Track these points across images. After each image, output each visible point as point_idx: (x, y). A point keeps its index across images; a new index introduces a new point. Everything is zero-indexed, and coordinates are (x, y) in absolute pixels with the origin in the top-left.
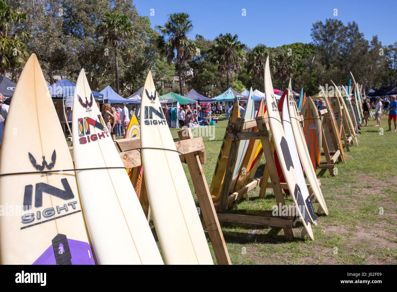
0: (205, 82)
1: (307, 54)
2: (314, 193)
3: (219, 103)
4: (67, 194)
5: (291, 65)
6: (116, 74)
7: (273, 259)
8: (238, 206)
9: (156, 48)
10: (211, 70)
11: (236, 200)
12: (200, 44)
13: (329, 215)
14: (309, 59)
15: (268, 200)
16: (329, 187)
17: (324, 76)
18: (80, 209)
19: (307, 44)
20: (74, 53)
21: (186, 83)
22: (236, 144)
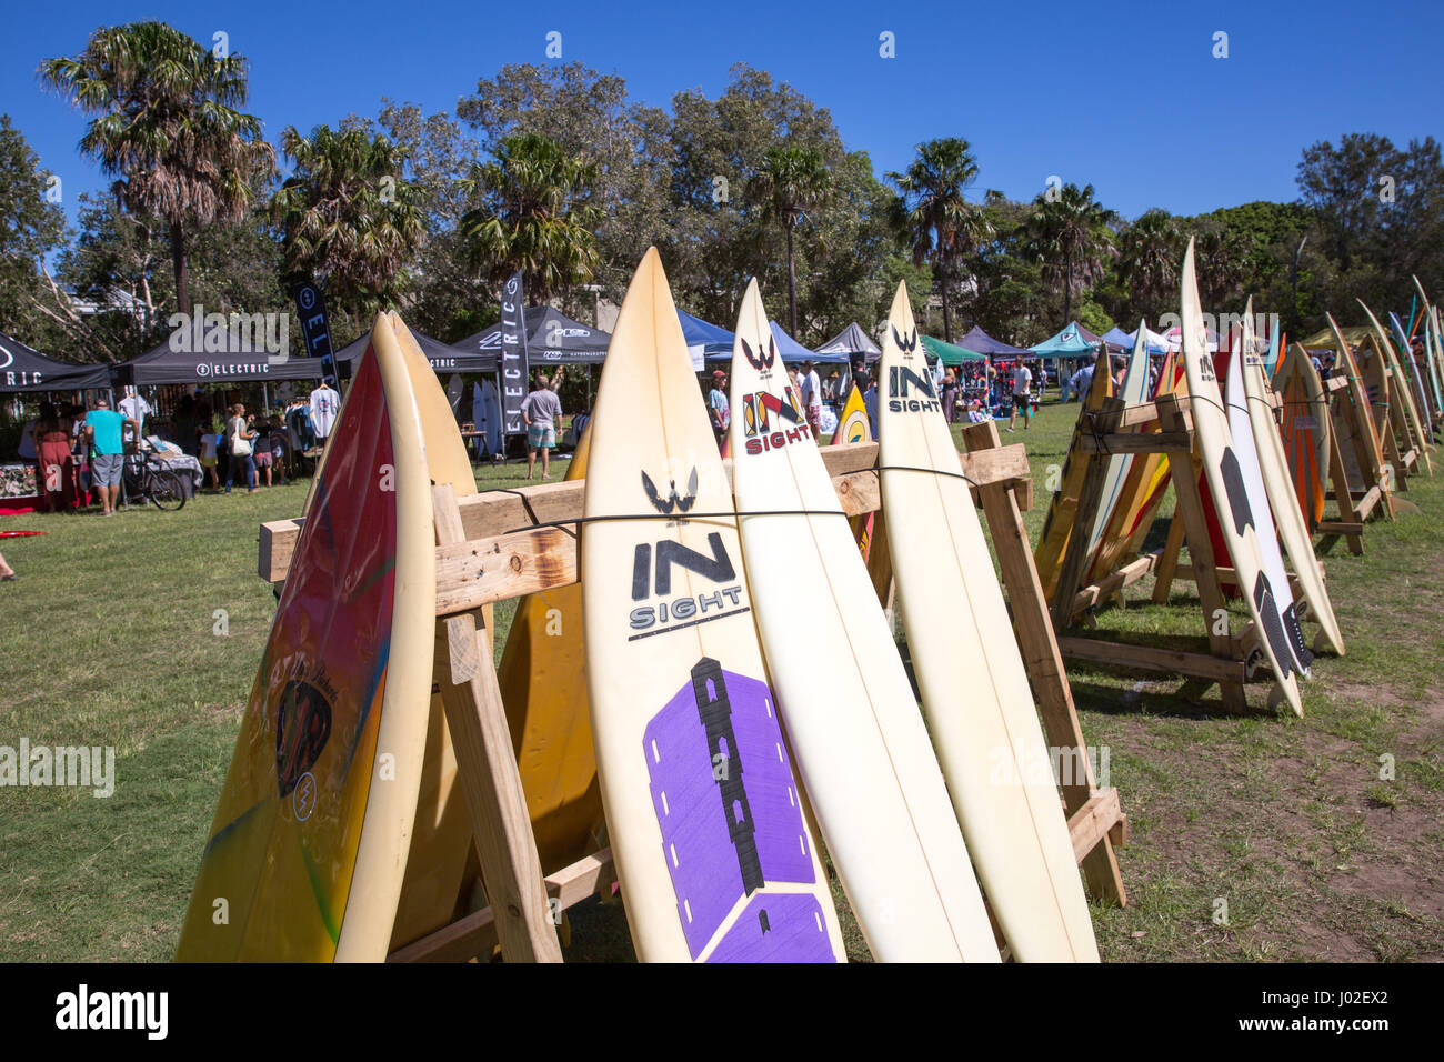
0: (1007, 309)
1: (1283, 231)
2: (1308, 598)
3: (1042, 360)
4: (719, 568)
5: (1239, 261)
6: (791, 293)
7: (1189, 757)
8: (1097, 620)
9: (884, 226)
10: (1021, 279)
11: (1094, 605)
12: (995, 214)
13: (1347, 655)
14: (1291, 245)
15: (1176, 610)
16: (1348, 582)
17: (1334, 289)
18: (748, 605)
19: (1286, 203)
20: (694, 247)
21: (958, 311)
22: (1100, 464)
